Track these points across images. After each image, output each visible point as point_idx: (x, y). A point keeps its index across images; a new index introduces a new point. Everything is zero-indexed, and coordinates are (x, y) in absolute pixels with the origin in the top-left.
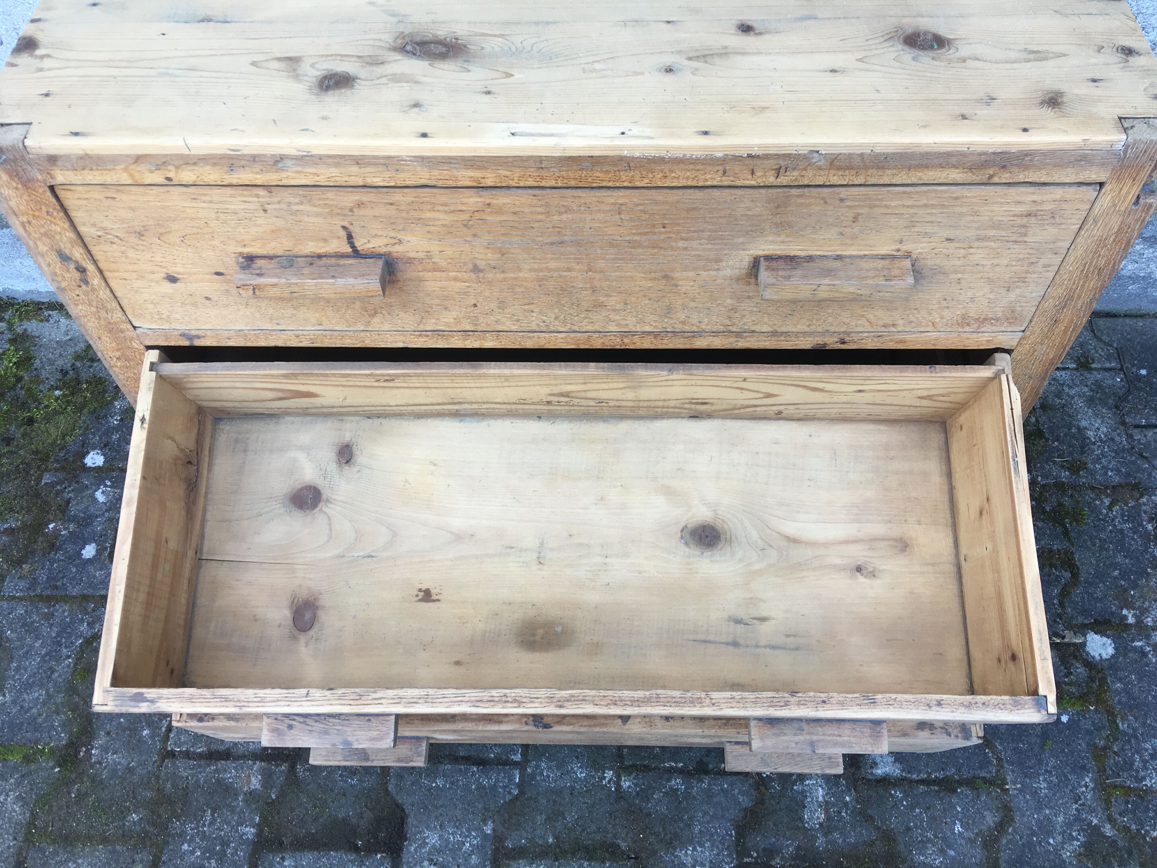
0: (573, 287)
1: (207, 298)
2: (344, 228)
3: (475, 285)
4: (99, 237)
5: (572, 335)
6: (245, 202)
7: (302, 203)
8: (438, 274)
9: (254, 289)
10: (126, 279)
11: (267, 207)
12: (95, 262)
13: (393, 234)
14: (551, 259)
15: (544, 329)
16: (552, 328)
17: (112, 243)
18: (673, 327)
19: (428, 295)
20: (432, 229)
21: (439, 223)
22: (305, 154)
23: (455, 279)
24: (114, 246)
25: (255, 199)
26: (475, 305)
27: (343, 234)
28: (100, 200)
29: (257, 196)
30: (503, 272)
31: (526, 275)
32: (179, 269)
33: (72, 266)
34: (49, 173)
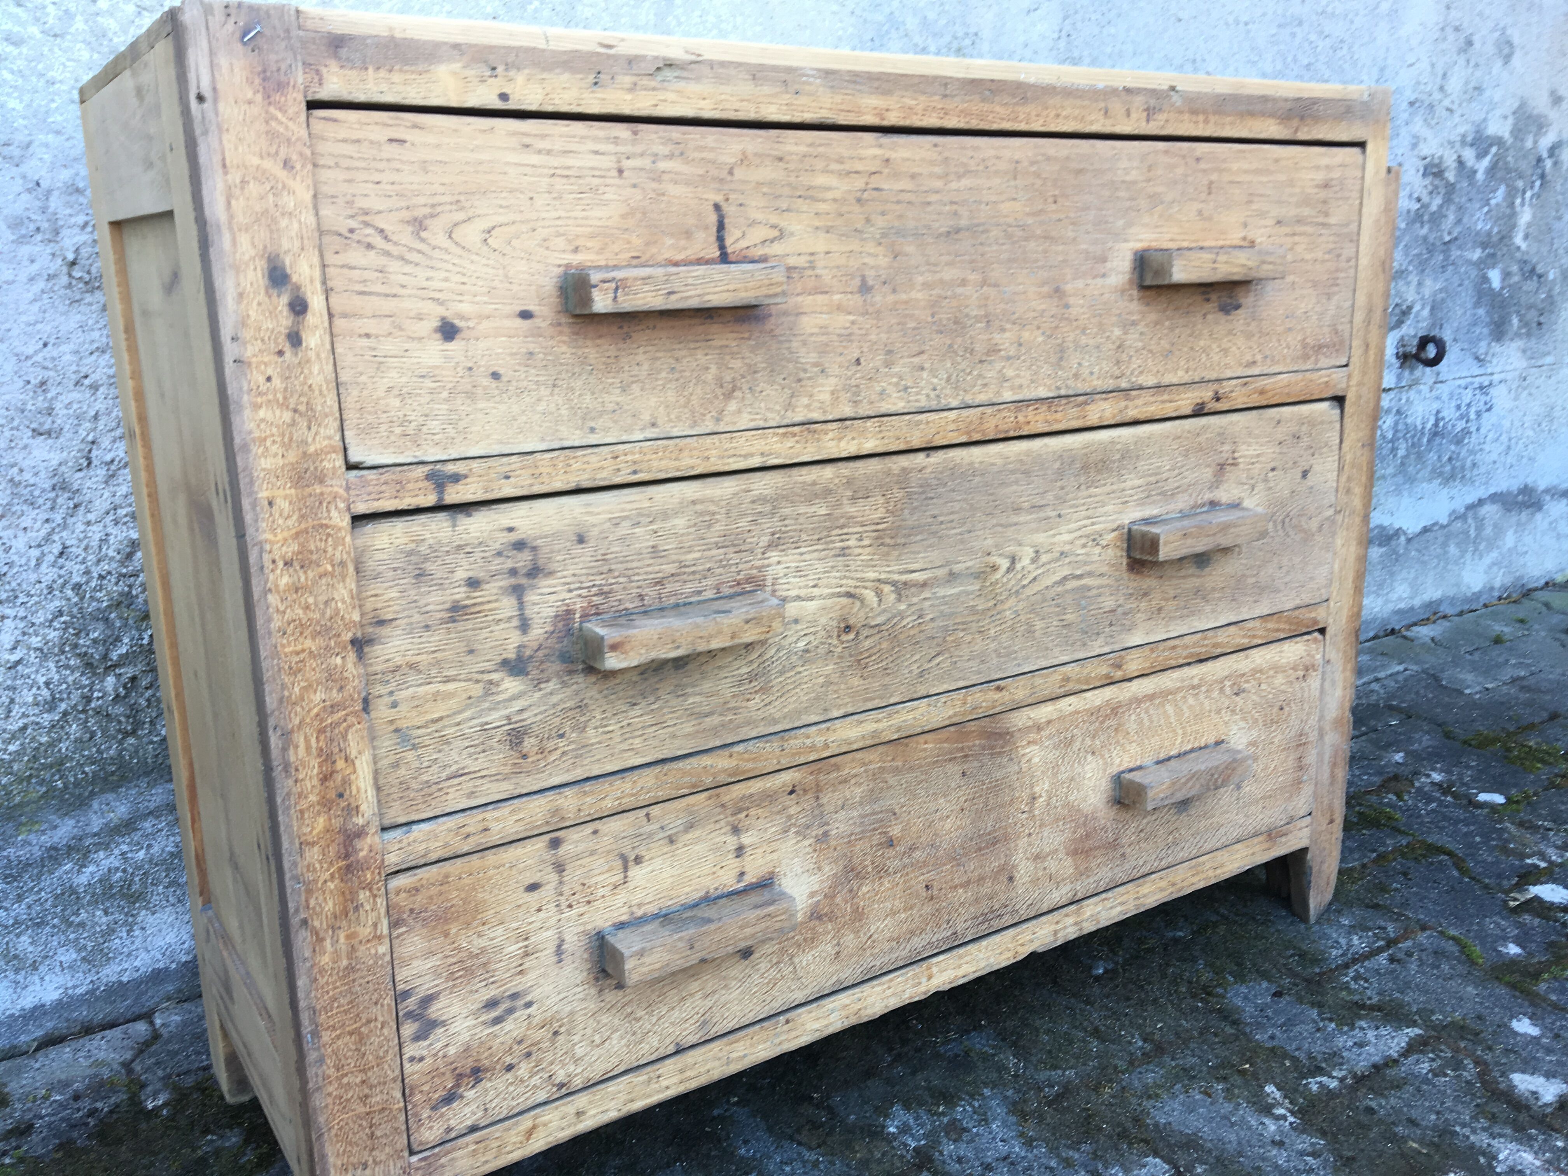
0: (967, 315)
1: (496, 376)
2: (717, 207)
3: (861, 319)
4: (351, 231)
5: (965, 413)
6: (596, 153)
7: (671, 156)
8: (820, 298)
9: (617, 289)
10: (368, 336)
11: (627, 164)
12: (327, 292)
13: (774, 219)
14: (948, 264)
15: (934, 405)
16: (943, 402)
17: (369, 246)
18: (1067, 387)
19: (804, 343)
20: (822, 207)
21: (830, 195)
22: (694, 58)
23: (839, 308)
24: (372, 253)
25: (611, 148)
26: (858, 362)
27: (713, 218)
28: (379, 144)
29: (616, 140)
30: (894, 291)
31: (919, 296)
32: (465, 308)
33: (285, 299)
34: (318, 72)
